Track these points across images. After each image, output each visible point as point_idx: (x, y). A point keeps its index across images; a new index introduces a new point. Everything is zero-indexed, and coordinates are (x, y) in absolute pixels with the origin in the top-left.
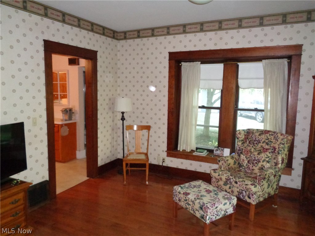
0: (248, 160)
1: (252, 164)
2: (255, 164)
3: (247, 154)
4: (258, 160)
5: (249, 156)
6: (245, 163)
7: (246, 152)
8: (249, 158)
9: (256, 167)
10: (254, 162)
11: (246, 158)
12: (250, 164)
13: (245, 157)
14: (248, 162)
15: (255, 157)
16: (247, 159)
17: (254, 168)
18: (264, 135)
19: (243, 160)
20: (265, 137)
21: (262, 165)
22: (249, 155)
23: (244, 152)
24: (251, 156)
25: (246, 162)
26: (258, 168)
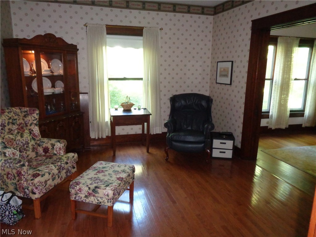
0: (18, 149)
1: (25, 151)
2: (27, 148)
3: (13, 144)
4: (26, 143)
5: (16, 145)
6: (17, 156)
7: (10, 143)
8: (18, 147)
9: (29, 151)
10: (25, 147)
11: (14, 149)
12: (23, 153)
13: (12, 149)
14: (20, 151)
15: (22, 142)
16: (16, 149)
17: (28, 153)
18: (30, 117)
19: (13, 154)
20: (31, 118)
21: (32, 145)
22: (15, 143)
23: (8, 144)
24: (18, 143)
25: (18, 153)
26: (31, 150)
